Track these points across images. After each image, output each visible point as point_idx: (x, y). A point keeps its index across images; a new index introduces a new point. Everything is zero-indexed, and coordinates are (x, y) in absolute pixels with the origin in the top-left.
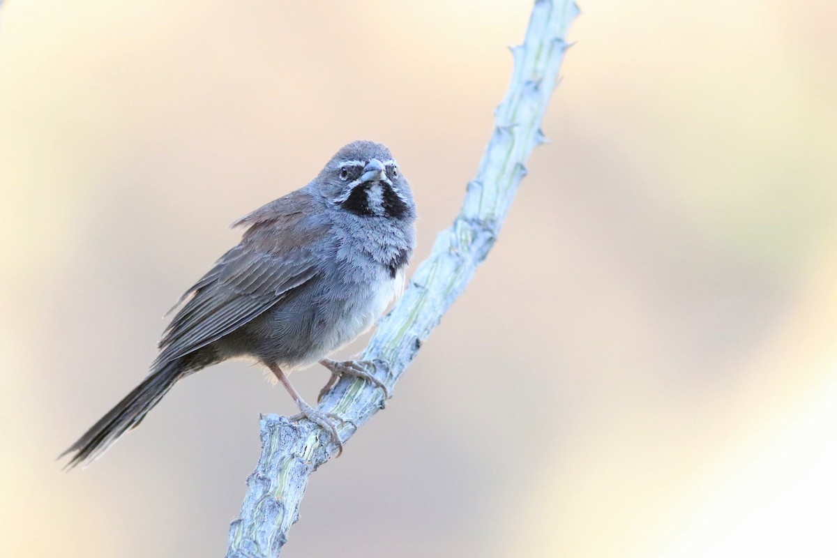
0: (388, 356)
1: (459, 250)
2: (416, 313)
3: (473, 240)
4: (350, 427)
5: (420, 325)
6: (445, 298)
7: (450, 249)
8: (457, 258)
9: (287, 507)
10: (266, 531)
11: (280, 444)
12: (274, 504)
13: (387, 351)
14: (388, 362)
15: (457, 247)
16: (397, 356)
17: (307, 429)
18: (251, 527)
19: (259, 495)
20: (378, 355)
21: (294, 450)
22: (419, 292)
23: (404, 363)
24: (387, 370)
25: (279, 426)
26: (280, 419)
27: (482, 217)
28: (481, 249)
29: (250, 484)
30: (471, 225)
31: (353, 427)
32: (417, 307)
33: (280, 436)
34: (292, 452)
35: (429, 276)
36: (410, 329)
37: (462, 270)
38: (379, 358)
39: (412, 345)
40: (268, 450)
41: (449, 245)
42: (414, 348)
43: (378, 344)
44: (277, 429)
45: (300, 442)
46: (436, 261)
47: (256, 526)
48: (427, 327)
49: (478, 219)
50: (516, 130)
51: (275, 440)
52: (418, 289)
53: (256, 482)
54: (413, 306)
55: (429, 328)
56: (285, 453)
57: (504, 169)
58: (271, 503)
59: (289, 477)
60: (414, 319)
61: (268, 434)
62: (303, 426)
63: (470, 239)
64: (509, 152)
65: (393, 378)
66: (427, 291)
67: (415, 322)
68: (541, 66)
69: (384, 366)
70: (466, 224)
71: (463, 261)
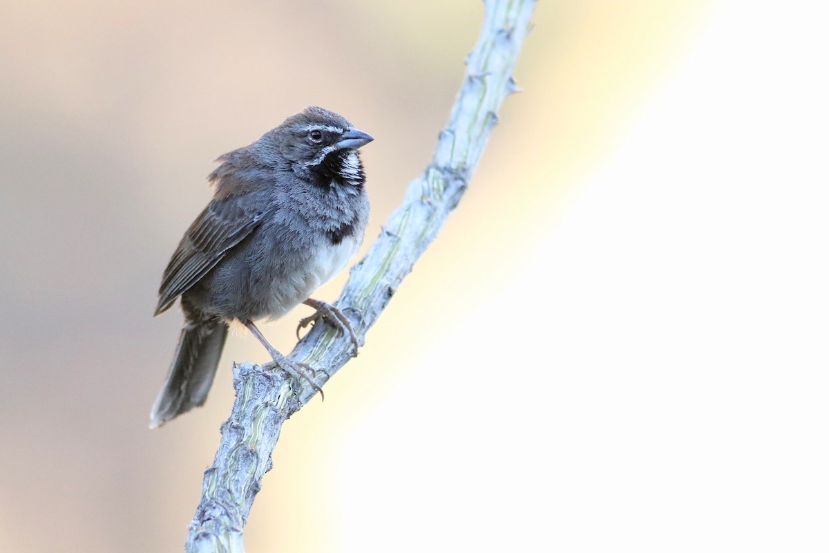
0: (360, 304)
1: (431, 199)
2: (388, 262)
3: (445, 189)
4: (323, 375)
5: (392, 274)
6: (417, 246)
7: (422, 198)
8: (429, 207)
9: (260, 456)
10: (240, 479)
11: (253, 393)
12: (248, 452)
13: (359, 300)
14: (361, 311)
15: (429, 195)
16: (369, 305)
17: (280, 378)
18: (225, 476)
19: (233, 443)
20: (351, 304)
21: (268, 399)
22: (391, 241)
23: (376, 312)
24: (360, 318)
25: (252, 375)
26: (254, 368)
27: (454, 166)
28: (452, 198)
29: (224, 432)
30: (443, 173)
31: (326, 375)
32: (390, 255)
33: (254, 384)
34: (265, 401)
35: (401, 225)
36: (382, 278)
37: (434, 219)
38: (351, 307)
39: (385, 294)
40: (242, 399)
41: (421, 193)
42: (386, 296)
43: (351, 292)
44: (251, 378)
45: (273, 390)
46: (408, 209)
47: (230, 474)
48: (399, 275)
49: (450, 168)
50: (488, 78)
51: (249, 389)
52: (391, 238)
53: (230, 431)
54: (385, 255)
55: (401, 277)
56: (259, 402)
57: (476, 117)
58: (245, 452)
59: (262, 426)
60: (386, 267)
61: (242, 383)
62: (277, 374)
63: (442, 188)
64: (481, 101)
65: (366, 327)
66: (399, 239)
67: (387, 271)
68: (513, 14)
69: (357, 315)
70: (438, 173)
71: (435, 210)
